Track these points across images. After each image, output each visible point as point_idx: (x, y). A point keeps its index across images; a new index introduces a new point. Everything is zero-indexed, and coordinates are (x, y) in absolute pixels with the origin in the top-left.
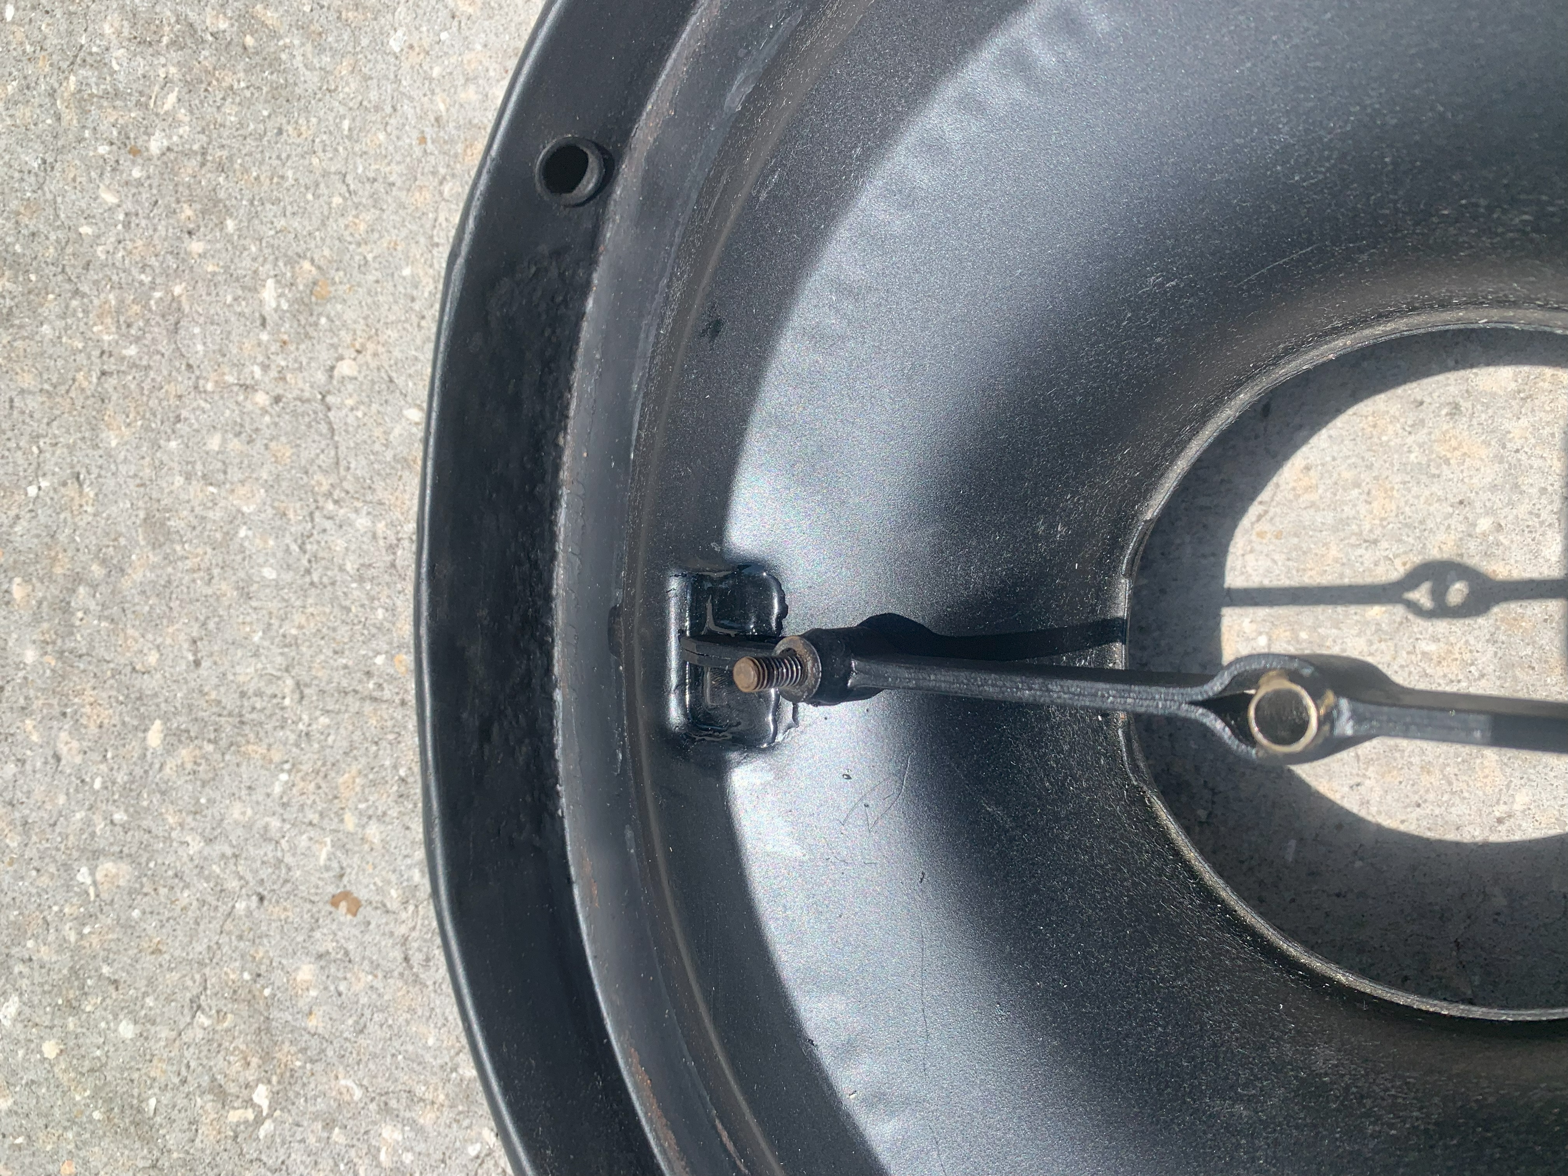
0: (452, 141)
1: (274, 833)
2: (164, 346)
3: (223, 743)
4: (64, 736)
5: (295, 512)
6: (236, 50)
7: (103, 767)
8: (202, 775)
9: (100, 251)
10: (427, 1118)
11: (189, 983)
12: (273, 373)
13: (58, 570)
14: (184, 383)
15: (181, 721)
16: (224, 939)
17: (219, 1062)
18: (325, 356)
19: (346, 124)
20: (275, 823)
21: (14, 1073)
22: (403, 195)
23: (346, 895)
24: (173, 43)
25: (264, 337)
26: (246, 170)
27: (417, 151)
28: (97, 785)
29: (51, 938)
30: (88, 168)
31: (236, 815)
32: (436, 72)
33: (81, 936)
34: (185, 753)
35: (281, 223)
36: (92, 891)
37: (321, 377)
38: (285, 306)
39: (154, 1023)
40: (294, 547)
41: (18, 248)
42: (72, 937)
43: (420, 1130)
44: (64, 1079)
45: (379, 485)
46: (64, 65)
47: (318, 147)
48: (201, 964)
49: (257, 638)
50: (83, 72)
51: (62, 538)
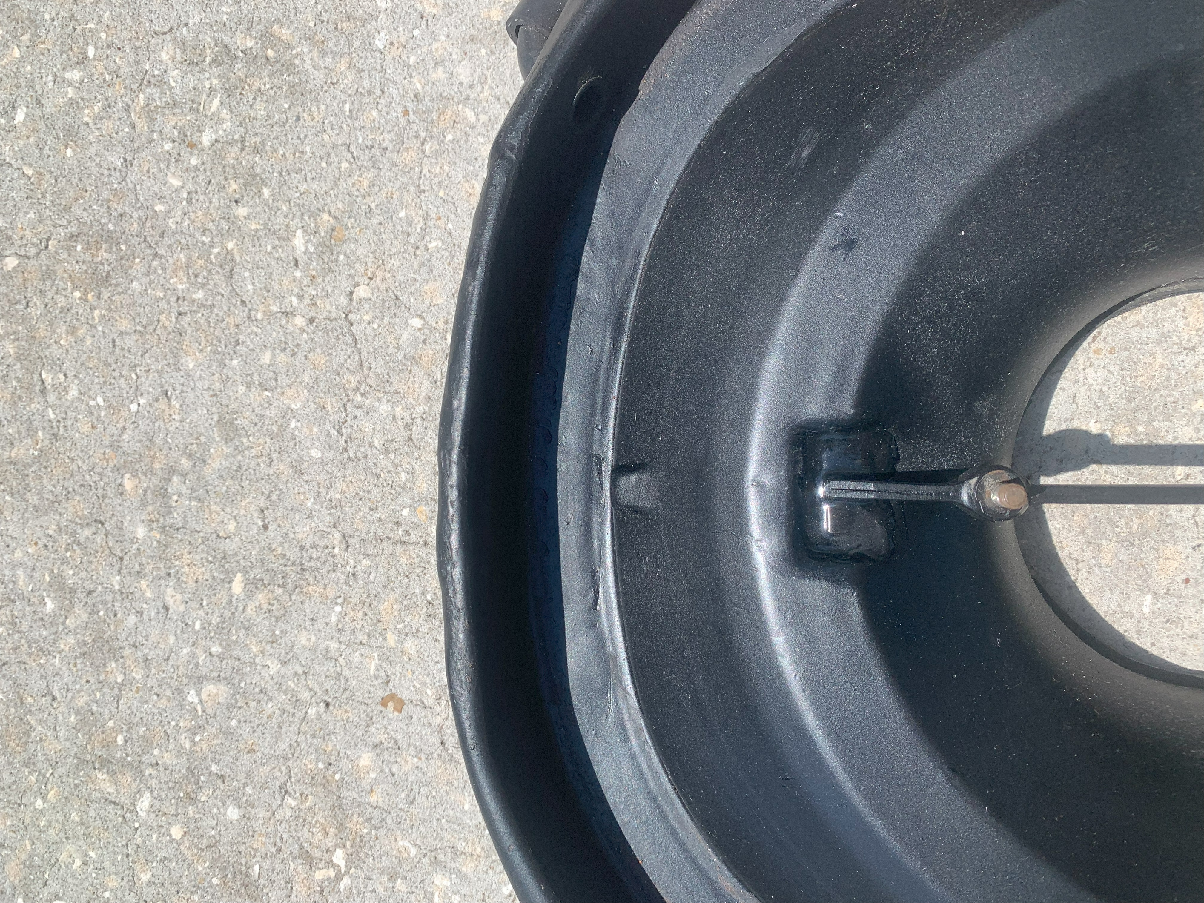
0: (428, 111)
1: (334, 654)
2: (224, 289)
3: (290, 587)
4: (170, 591)
5: (332, 404)
6: (261, 61)
7: (201, 613)
8: (276, 613)
9: (171, 222)
10: (468, 868)
11: (278, 774)
12: (307, 301)
13: (157, 466)
14: (240, 314)
15: (257, 573)
16: (302, 738)
17: (305, 834)
18: (345, 285)
19: (347, 107)
20: (334, 645)
21: (151, 852)
22: (394, 156)
23: (392, 697)
24: (214, 61)
25: (298, 274)
26: (275, 150)
27: (403, 121)
28: (198, 626)
29: (172, 746)
30: (158, 161)
31: (304, 641)
32: (412, 60)
33: (194, 743)
34: (261, 597)
35: (303, 187)
36: (199, 708)
37: (343, 300)
38: (312, 249)
39: (253, 807)
40: (334, 432)
41: (111, 227)
42: (188, 745)
43: (463, 877)
44: (188, 854)
45: (395, 379)
46: (135, 87)
47: (327, 126)
48: (286, 758)
49: (309, 504)
50: (149, 90)
51: (158, 441)
